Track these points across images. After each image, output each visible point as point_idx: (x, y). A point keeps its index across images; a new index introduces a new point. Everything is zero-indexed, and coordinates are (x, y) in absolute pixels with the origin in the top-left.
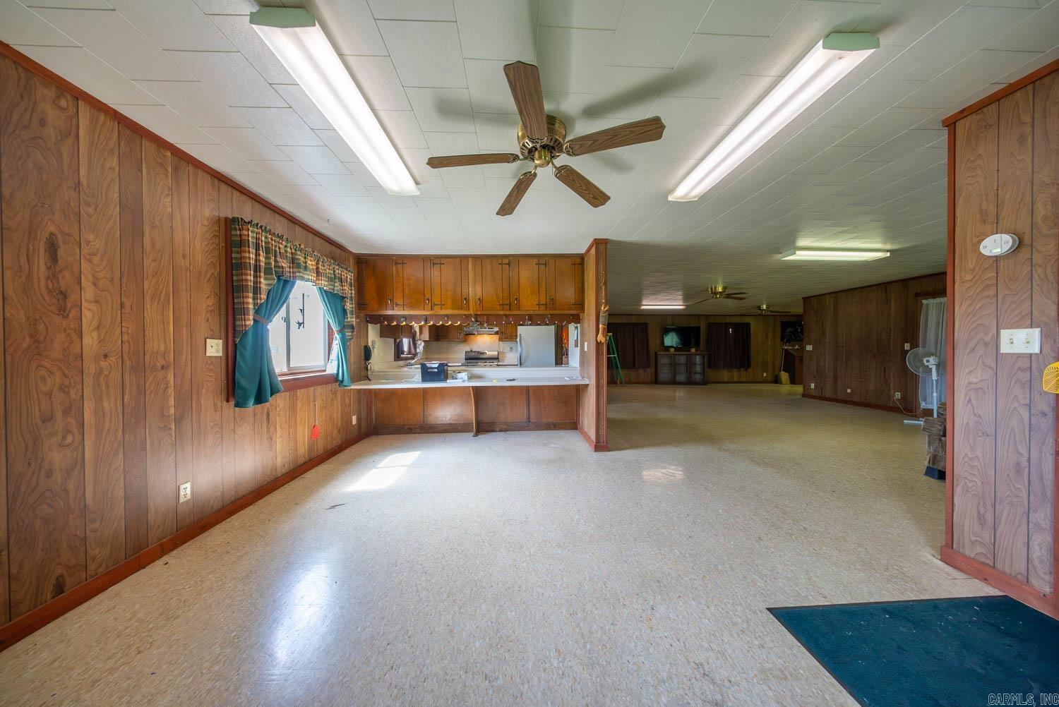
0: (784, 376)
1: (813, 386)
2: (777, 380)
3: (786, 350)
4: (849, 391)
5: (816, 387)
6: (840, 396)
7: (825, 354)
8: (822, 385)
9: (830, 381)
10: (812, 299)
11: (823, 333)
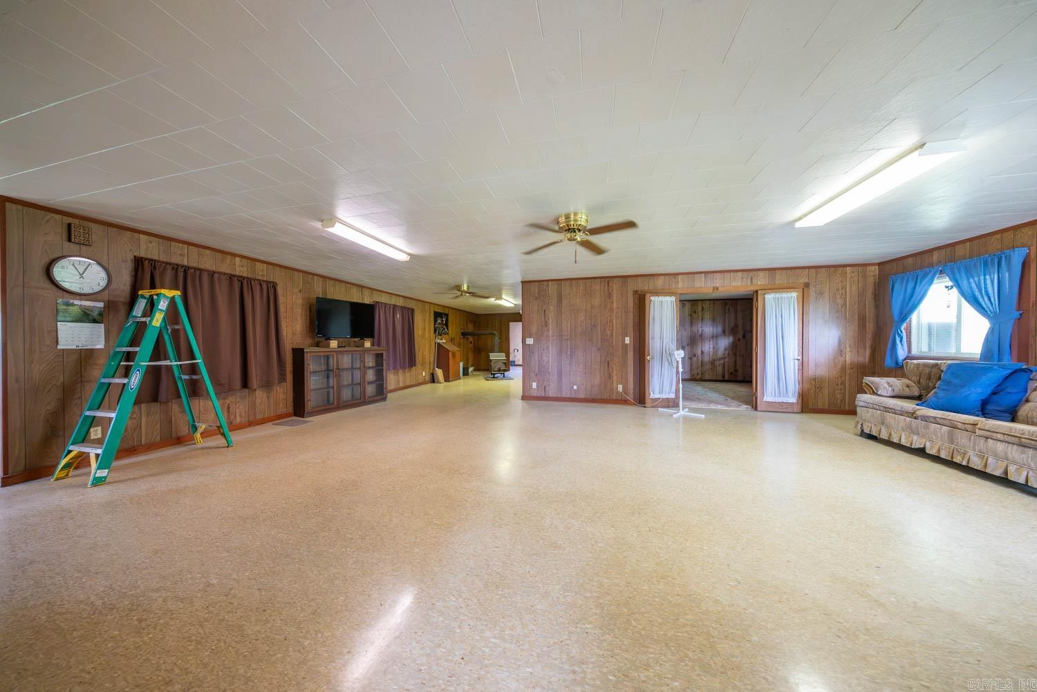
0: (439, 373)
1: (534, 385)
2: (433, 380)
3: (439, 344)
4: (575, 387)
5: (538, 386)
6: (566, 394)
7: (547, 348)
8: (545, 384)
9: (555, 378)
10: (533, 284)
11: (546, 324)
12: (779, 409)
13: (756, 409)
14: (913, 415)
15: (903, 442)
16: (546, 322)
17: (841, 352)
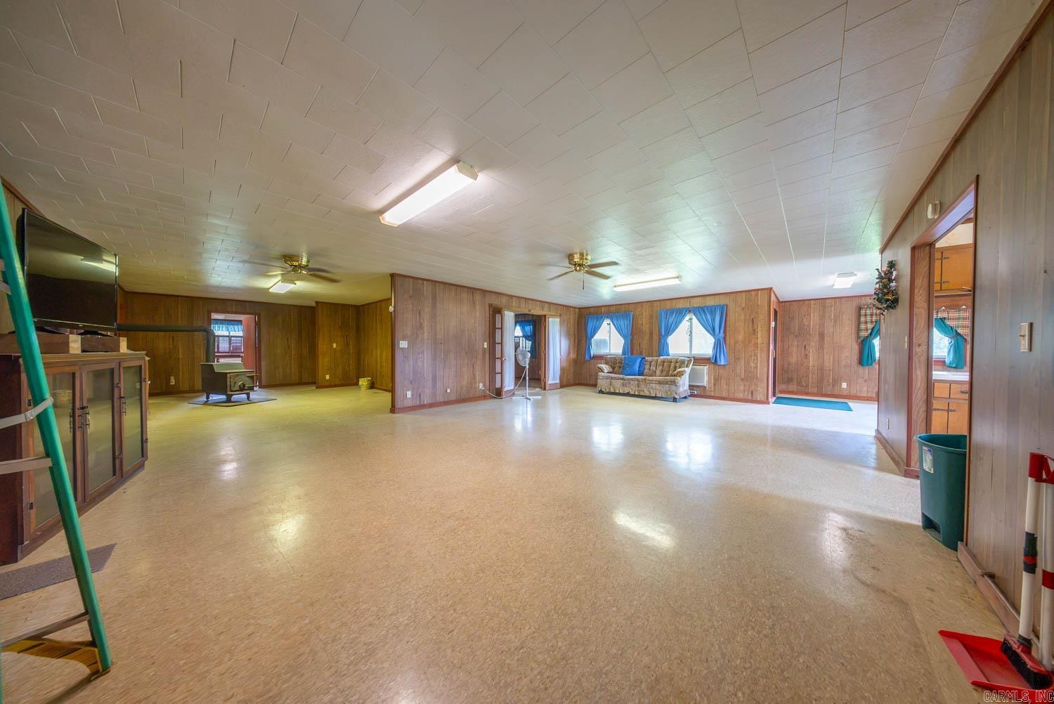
1: (407, 395)
4: (449, 391)
5: (413, 395)
6: (440, 399)
7: (423, 352)
8: (420, 391)
9: (429, 384)
10: (407, 279)
11: (421, 327)
12: (554, 387)
13: (545, 389)
14: (623, 379)
15: (621, 392)
16: (421, 324)
17: (569, 353)
